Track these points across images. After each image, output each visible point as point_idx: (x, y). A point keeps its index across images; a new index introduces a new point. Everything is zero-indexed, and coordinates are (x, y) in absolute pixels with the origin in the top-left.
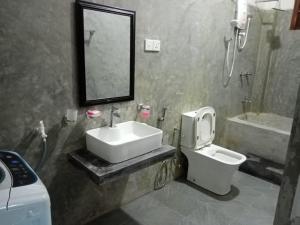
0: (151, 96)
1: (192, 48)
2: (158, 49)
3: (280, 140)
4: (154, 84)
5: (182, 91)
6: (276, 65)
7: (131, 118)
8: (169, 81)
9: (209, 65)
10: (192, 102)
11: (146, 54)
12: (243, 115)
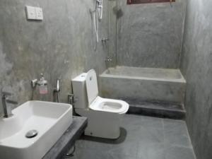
0: (43, 70)
1: (69, 17)
2: (41, 18)
3: (139, 84)
4: (44, 56)
5: (68, 59)
6: (121, 31)
7: (27, 98)
8: (56, 51)
9: (83, 34)
10: (77, 69)
11: (30, 23)
12: (107, 71)
